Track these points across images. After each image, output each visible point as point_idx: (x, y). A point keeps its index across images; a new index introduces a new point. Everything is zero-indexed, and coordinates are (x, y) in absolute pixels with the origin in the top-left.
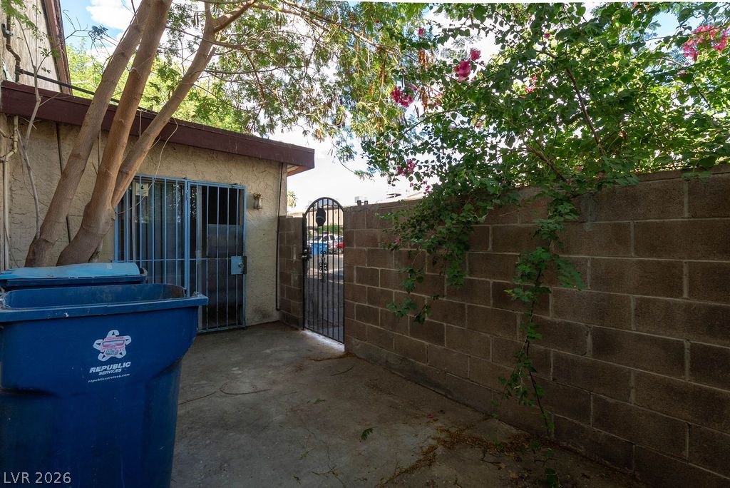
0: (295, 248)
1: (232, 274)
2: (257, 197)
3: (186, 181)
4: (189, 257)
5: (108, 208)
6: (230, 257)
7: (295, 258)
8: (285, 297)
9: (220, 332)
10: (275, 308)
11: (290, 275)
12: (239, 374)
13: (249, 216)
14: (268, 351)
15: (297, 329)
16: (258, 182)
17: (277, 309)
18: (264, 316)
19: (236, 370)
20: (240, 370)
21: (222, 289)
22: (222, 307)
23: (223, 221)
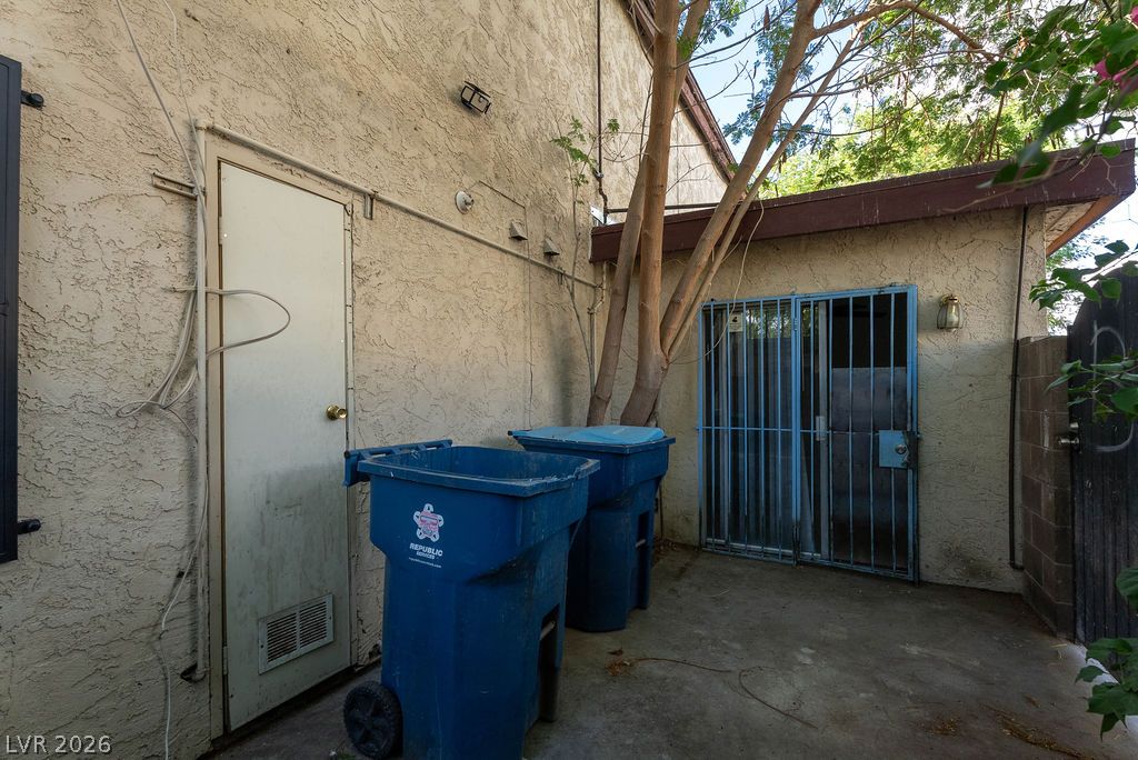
0: (1046, 419)
1: (881, 465)
2: (946, 303)
3: (793, 298)
4: (799, 427)
5: (655, 353)
6: (875, 431)
7: (1046, 444)
8: (1031, 543)
9: (853, 572)
10: (1006, 559)
11: (1040, 486)
12: (800, 664)
13: (927, 348)
14: (914, 650)
15: (1053, 634)
16: (952, 269)
17: (1013, 565)
18: (974, 571)
19: (805, 655)
20: (812, 656)
21: (861, 493)
22: (862, 526)
23: (861, 362)
